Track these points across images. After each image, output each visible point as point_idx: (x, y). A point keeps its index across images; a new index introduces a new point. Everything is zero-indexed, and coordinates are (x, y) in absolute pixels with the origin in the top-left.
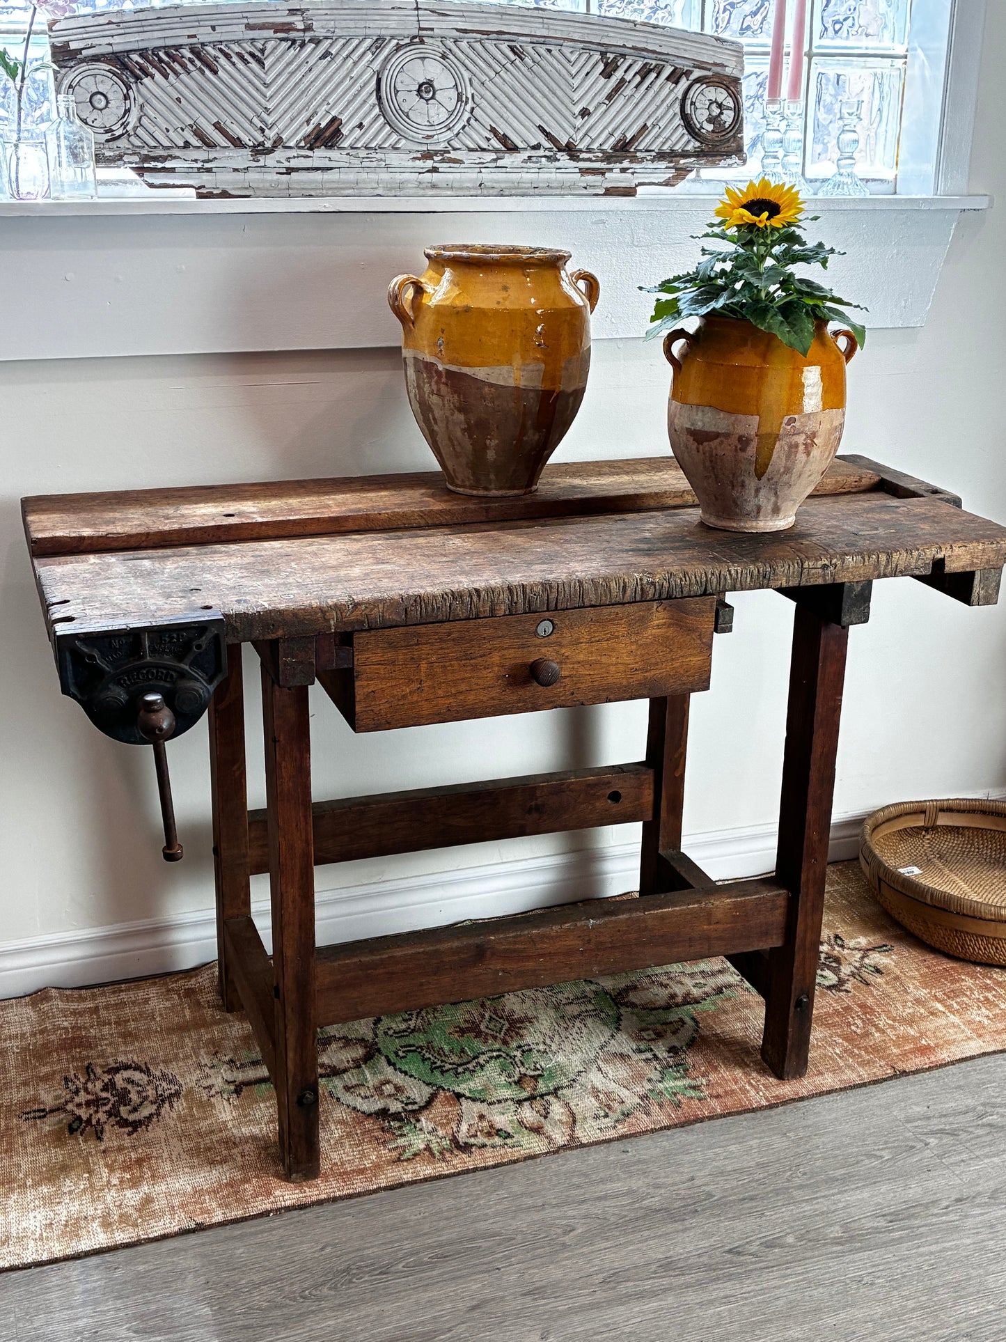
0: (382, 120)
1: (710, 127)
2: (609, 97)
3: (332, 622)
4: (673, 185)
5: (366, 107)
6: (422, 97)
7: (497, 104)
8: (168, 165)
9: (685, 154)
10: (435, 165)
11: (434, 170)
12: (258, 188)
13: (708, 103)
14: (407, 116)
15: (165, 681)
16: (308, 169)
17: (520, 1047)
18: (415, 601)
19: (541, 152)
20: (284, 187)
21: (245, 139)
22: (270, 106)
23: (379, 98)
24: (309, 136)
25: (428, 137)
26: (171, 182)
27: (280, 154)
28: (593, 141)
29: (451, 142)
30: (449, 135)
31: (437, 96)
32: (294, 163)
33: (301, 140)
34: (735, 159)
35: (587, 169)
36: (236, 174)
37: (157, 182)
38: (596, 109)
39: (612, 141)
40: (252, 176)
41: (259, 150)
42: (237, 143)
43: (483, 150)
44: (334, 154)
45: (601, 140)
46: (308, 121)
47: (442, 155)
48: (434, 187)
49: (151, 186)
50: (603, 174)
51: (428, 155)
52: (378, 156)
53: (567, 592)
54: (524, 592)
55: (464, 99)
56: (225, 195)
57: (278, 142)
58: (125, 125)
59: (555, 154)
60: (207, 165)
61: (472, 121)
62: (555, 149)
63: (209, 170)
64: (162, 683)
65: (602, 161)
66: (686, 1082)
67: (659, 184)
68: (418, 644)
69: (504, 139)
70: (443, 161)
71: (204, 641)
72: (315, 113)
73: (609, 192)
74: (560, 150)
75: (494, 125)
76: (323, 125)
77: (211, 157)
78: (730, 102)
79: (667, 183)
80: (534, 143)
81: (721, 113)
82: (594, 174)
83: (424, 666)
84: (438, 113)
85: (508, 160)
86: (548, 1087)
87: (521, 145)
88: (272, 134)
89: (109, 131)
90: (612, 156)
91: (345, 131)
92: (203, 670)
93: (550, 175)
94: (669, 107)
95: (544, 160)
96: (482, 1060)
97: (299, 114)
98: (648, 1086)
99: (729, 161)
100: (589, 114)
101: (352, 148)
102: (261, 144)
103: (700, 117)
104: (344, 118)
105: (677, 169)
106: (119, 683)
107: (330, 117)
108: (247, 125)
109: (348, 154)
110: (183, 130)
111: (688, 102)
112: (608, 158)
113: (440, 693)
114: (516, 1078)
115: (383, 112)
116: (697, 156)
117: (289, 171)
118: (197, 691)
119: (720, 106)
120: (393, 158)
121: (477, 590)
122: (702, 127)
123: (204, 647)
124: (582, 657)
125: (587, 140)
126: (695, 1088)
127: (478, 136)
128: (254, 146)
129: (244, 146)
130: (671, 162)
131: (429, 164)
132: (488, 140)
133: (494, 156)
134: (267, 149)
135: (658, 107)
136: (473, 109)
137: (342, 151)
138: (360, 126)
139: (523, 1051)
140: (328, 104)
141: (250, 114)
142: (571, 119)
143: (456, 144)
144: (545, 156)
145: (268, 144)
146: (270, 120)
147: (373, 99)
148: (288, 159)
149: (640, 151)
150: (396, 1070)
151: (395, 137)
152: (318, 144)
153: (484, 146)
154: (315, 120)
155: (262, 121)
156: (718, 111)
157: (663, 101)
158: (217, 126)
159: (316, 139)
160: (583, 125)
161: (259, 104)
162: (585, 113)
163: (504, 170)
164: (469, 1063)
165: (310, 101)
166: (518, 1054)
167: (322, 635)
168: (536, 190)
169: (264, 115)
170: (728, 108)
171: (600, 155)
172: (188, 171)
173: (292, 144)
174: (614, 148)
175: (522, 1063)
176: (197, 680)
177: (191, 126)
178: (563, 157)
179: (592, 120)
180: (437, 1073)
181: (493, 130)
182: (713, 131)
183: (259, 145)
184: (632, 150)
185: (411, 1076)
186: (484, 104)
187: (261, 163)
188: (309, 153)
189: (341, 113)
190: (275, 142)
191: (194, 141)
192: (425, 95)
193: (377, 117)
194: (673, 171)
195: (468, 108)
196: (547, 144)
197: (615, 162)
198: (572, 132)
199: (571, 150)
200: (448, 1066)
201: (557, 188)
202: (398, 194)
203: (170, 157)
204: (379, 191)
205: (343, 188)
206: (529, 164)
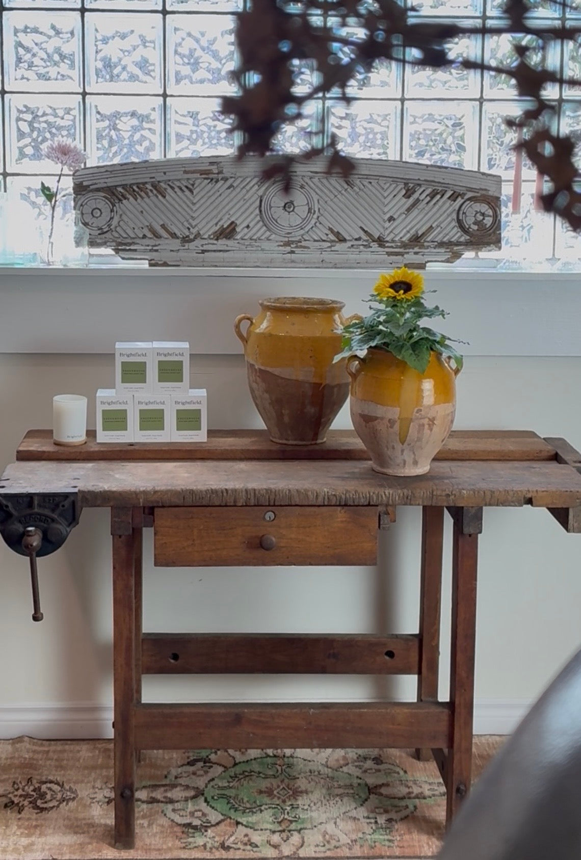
0: (261, 223)
1: (476, 227)
2: (409, 210)
3: (141, 500)
4: (452, 262)
5: (253, 216)
6: (286, 210)
7: (334, 214)
8: (132, 247)
9: (458, 244)
10: (292, 249)
11: (292, 252)
12: (185, 261)
13: (474, 213)
14: (276, 222)
15: (44, 523)
16: (215, 251)
17: (292, 805)
18: (190, 493)
19: (360, 243)
20: (201, 260)
21: (178, 234)
22: (195, 215)
23: (261, 211)
24: (216, 232)
25: (289, 233)
26: (135, 257)
27: (198, 242)
28: (396, 235)
29: (304, 237)
30: (302, 232)
31: (295, 210)
32: (205, 248)
33: (211, 234)
34: (492, 246)
35: (392, 252)
36: (172, 253)
37: (126, 256)
38: (399, 216)
39: (408, 235)
40: (181, 254)
41: (186, 240)
42: (174, 236)
43: (324, 241)
44: (230, 243)
45: (401, 235)
46: (216, 224)
47: (296, 244)
48: (293, 261)
49: (123, 259)
50: (402, 255)
51: (287, 244)
52: (256, 244)
53: (281, 495)
54: (255, 493)
55: (313, 211)
56: (165, 264)
57: (198, 236)
58: (109, 226)
59: (369, 244)
60: (155, 248)
61: (318, 224)
62: (371, 240)
63: (156, 251)
64: (42, 524)
65: (400, 248)
66: (386, 837)
67: (442, 261)
68: (192, 518)
69: (337, 234)
70: (297, 247)
71: (67, 503)
72: (221, 220)
73: (407, 266)
74: (374, 241)
75: (331, 226)
76: (225, 226)
77: (157, 243)
78: (490, 212)
79: (447, 261)
80: (357, 236)
81: (484, 219)
82: (397, 255)
83: (196, 532)
84: (295, 220)
85: (339, 246)
86: (297, 827)
87: (348, 238)
88: (194, 231)
89: (101, 229)
90: (407, 245)
91: (238, 229)
92: (66, 519)
93: (366, 256)
94: (449, 215)
95: (361, 247)
96: (263, 808)
97: (211, 220)
98: (360, 835)
99: (489, 248)
100: (394, 220)
101: (242, 239)
102: (188, 236)
103: (469, 221)
104: (238, 222)
105: (453, 253)
106: (20, 522)
107: (229, 222)
108: (180, 226)
109: (238, 243)
110: (142, 228)
111: (461, 212)
112: (404, 245)
113: (206, 548)
114: (280, 820)
115: (262, 219)
116: (466, 245)
117: (203, 252)
118: (60, 530)
119: (483, 214)
120: (266, 245)
121: (226, 490)
122: (470, 227)
123: (66, 506)
124: (293, 536)
125: (392, 235)
126: (390, 841)
127: (321, 232)
128: (183, 238)
129: (178, 238)
130: (448, 248)
131: (288, 249)
132: (327, 235)
133: (329, 244)
134: (191, 239)
135: (441, 215)
136: (318, 217)
137: (235, 241)
138: (248, 227)
139: (293, 808)
140: (229, 214)
141: (182, 220)
142: (382, 222)
143: (306, 237)
144: (363, 245)
145: (192, 237)
146: (194, 223)
147: (257, 211)
148: (202, 245)
149: (428, 242)
150: (208, 805)
151: (268, 233)
152: (221, 237)
153: (324, 239)
154: (220, 224)
155: (190, 224)
156: (481, 218)
157: (445, 212)
158: (163, 226)
159: (220, 235)
160: (389, 227)
161: (188, 214)
162: (391, 219)
163: (337, 253)
164: (255, 808)
165: (219, 213)
166: (288, 808)
167: (135, 507)
168: (358, 265)
169: (191, 221)
170: (489, 216)
171: (399, 244)
172: (145, 251)
173: (206, 236)
174: (410, 240)
175: (288, 813)
176: (61, 524)
177: (147, 226)
178: (375, 245)
179: (396, 223)
180: (232, 811)
181: (330, 229)
182: (478, 230)
183: (186, 237)
184: (422, 241)
185: (216, 810)
186: (326, 214)
187: (186, 247)
188: (215, 242)
189: (236, 219)
190: (196, 236)
191: (149, 235)
192: (288, 210)
193: (258, 222)
194: (451, 254)
195: (315, 216)
196: (364, 237)
197: (409, 249)
198: (382, 230)
199: (381, 241)
200: (241, 808)
201: (372, 263)
202: (270, 266)
203: (134, 243)
204: (258, 264)
205: (236, 262)
206: (352, 249)
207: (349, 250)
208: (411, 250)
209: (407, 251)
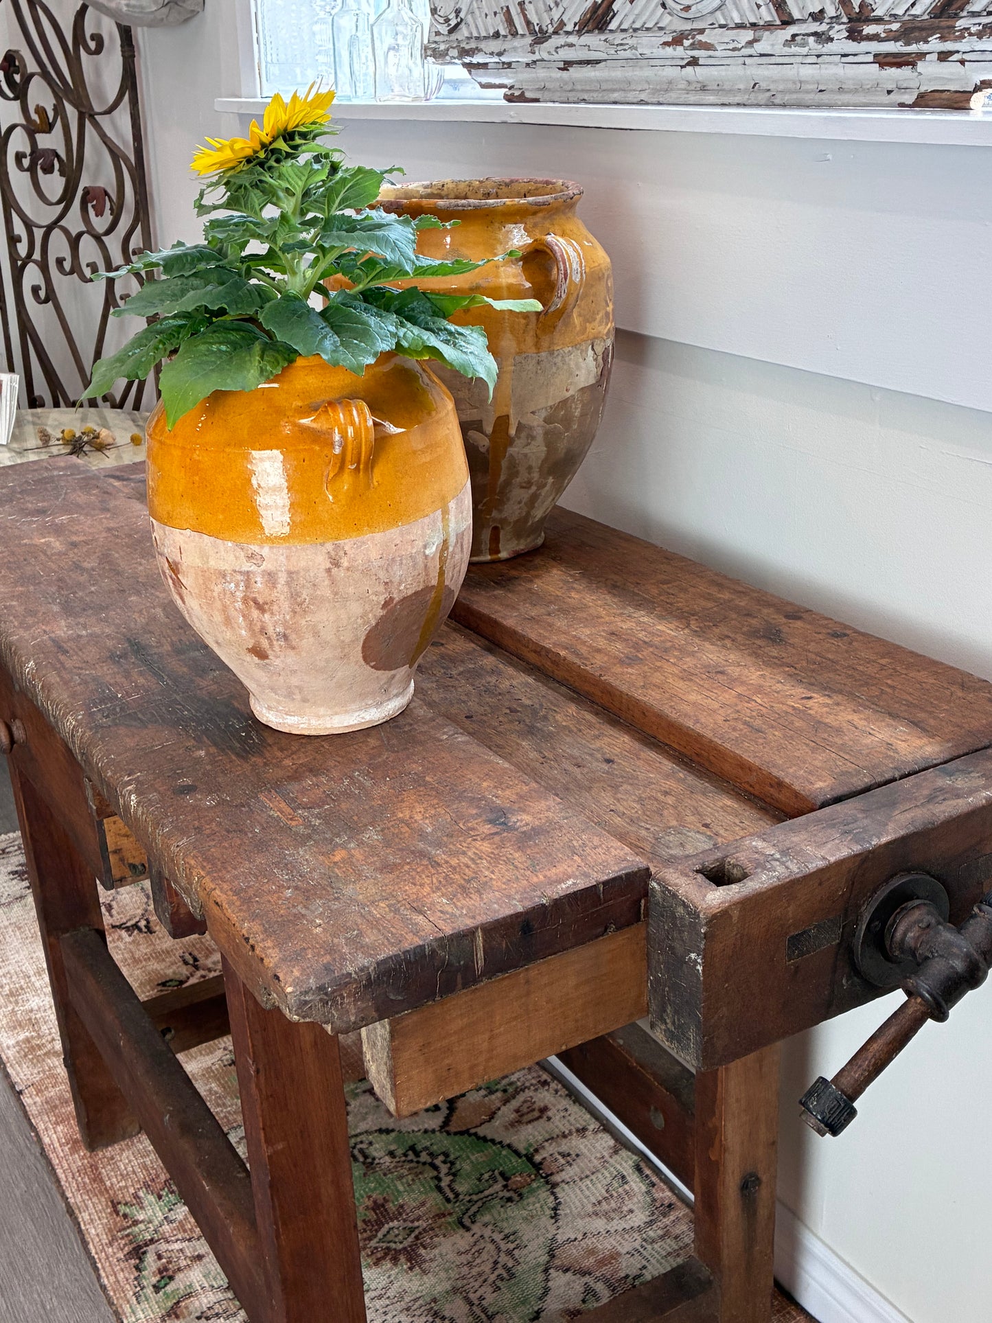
10: (691, 54)
11: (694, 62)
16: (581, 63)
19: (815, 27)
20: (568, 87)
21: (535, 23)
24: (584, 15)
25: (688, 8)
26: (488, 81)
32: (569, 55)
33: (578, 21)
35: (887, 55)
36: (527, 69)
37: (482, 81)
41: (538, 38)
42: (532, 28)
43: (746, 26)
44: (602, 41)
48: (704, 88)
49: (483, 86)
50: (913, 64)
56: (523, 97)
57: (561, 26)
58: (457, 12)
59: (832, 29)
60: (504, 59)
62: (840, 19)
63: (509, 65)
65: (896, 39)
69: (780, 5)
70: (696, 47)
73: (924, 101)
74: (845, 21)
80: (818, 7)
82: (899, 65)
85: (773, 42)
87: (796, 15)
88: (557, 14)
89: (448, 20)
91: (616, 5)
93: (827, 66)
95: (811, 39)
101: (619, 30)
102: (545, 29)
110: (495, 13)
112: (906, 33)
117: (567, 65)
120: (645, 45)
128: (539, 32)
131: (684, 52)
132: (759, 7)
134: (547, 35)
137: (603, 36)
143: (718, 17)
144: (815, 34)
145: (550, 31)
151: (660, 11)
152: (590, 27)
153: (751, 18)
158: (521, 7)
159: (589, 21)
168: (821, 97)
171: (898, 27)
172: (495, 67)
173: (570, 27)
174: (931, 10)
177: (502, 9)
178: (839, 34)
187: (538, 55)
190: (557, 26)
191: (503, 29)
196: (832, 9)
197: (917, 42)
199: (860, 21)
201: (851, 92)
202: (661, 100)
203: (478, 50)
204: (643, 96)
205: (614, 91)
206: (794, 49)
207: (787, 50)
208: (923, 47)
209: (913, 48)
